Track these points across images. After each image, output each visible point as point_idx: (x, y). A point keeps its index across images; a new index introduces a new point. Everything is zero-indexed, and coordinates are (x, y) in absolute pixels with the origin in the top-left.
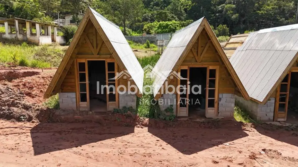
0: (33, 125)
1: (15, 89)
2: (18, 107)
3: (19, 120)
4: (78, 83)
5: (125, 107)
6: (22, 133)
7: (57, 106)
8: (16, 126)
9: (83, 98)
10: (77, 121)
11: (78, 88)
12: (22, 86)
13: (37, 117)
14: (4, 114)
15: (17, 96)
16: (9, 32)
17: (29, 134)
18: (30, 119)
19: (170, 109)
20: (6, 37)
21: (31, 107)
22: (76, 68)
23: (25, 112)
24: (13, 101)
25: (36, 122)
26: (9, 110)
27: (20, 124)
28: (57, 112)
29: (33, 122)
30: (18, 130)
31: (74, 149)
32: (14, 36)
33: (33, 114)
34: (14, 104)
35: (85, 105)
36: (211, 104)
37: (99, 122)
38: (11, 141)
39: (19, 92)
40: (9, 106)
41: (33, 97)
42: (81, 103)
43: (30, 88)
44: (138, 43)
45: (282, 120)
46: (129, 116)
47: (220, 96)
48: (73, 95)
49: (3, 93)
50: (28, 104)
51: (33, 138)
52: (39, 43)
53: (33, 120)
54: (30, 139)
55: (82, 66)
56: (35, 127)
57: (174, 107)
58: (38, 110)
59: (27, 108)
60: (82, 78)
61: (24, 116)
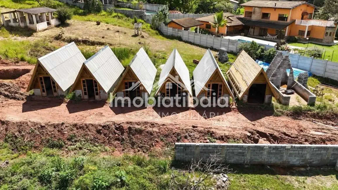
1: (17, 85)
2: (18, 94)
3: (19, 100)
4: (40, 85)
5: (60, 95)
6: (20, 105)
7: (34, 94)
8: (17, 102)
9: (44, 91)
10: (41, 101)
11: (41, 87)
12: (20, 83)
13: (26, 98)
14: (13, 97)
15: (17, 89)
16: (13, 18)
17: (22, 106)
18: (23, 99)
19: (80, 96)
20: (12, 25)
21: (23, 94)
22: (39, 79)
23: (21, 96)
24: (16, 91)
25: (25, 101)
26: (14, 95)
27: (19, 101)
28: (33, 97)
29: (24, 101)
30: (18, 104)
31: (35, 111)
32: (17, 24)
33: (24, 97)
34: (16, 93)
35: (44, 94)
37: (49, 101)
38: (15, 108)
39: (18, 86)
40: (15, 93)
41: (25, 89)
42: (43, 93)
43: (23, 84)
44: (128, 17)
46: (61, 99)
47: (100, 91)
48: (39, 90)
49: (12, 88)
50: (22, 92)
51: (23, 107)
52: (37, 30)
53: (24, 100)
54: (22, 107)
55: (41, 78)
56: (24, 103)
57: (82, 95)
58: (26, 95)
59: (21, 94)
60: (42, 83)
61: (20, 98)
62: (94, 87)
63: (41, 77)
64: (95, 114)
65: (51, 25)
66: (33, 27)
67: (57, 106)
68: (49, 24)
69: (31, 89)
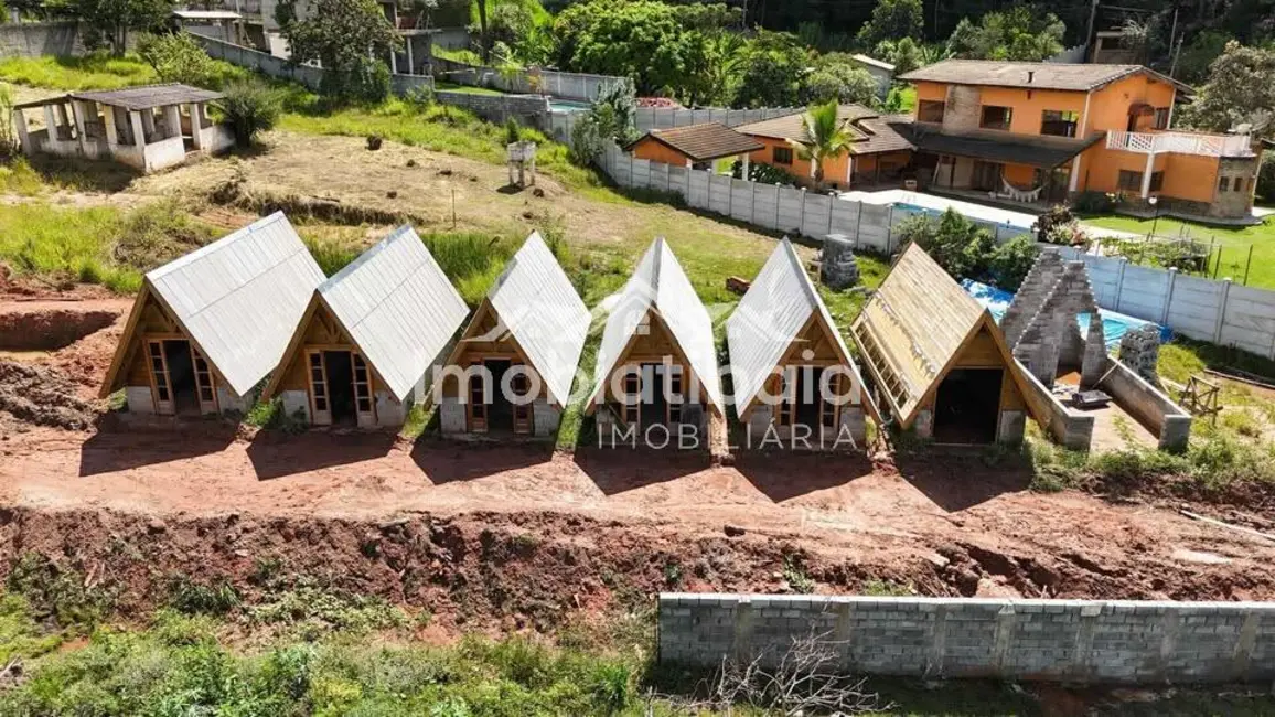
0: (89, 436)
1: (63, 371)
2: (67, 406)
3: (68, 427)
4: (151, 372)
5: (227, 411)
6: (72, 449)
7: (125, 408)
8: (63, 438)
9: (163, 395)
10: (150, 431)
11: (153, 380)
12: (74, 365)
13: (96, 423)
14: (47, 417)
15: (65, 386)
16: (58, 124)
17: (80, 451)
18: (84, 427)
19: (300, 414)
20: (53, 147)
21: (86, 406)
22: (147, 351)
23: (78, 415)
24: (59, 396)
25: (93, 431)
26: (53, 411)
27: (68, 434)
28: (124, 417)
29: (88, 432)
30: (63, 445)
31: (130, 472)
32: (72, 146)
33: (88, 418)
34: (60, 402)
35: (167, 406)
36: (365, 406)
37: (184, 433)
38: (55, 460)
39: (68, 377)
40: (54, 404)
41: (92, 386)
42: (160, 402)
43: (87, 368)
44: (485, 122)
45: (481, 431)
46: (225, 426)
47: (377, 395)
48: (147, 390)
49: (43, 382)
50: (82, 400)
51: (84, 456)
52: (145, 166)
53: (89, 429)
54: (79, 457)
55: (155, 348)
56: (90, 440)
57: (307, 410)
58: (96, 411)
59: (80, 407)
60: (158, 364)
61: (75, 422)
62: (355, 378)
63: (155, 341)
64: (354, 484)
65: (199, 149)
66: (131, 159)
67: (213, 452)
68: (190, 145)
69: (115, 388)
